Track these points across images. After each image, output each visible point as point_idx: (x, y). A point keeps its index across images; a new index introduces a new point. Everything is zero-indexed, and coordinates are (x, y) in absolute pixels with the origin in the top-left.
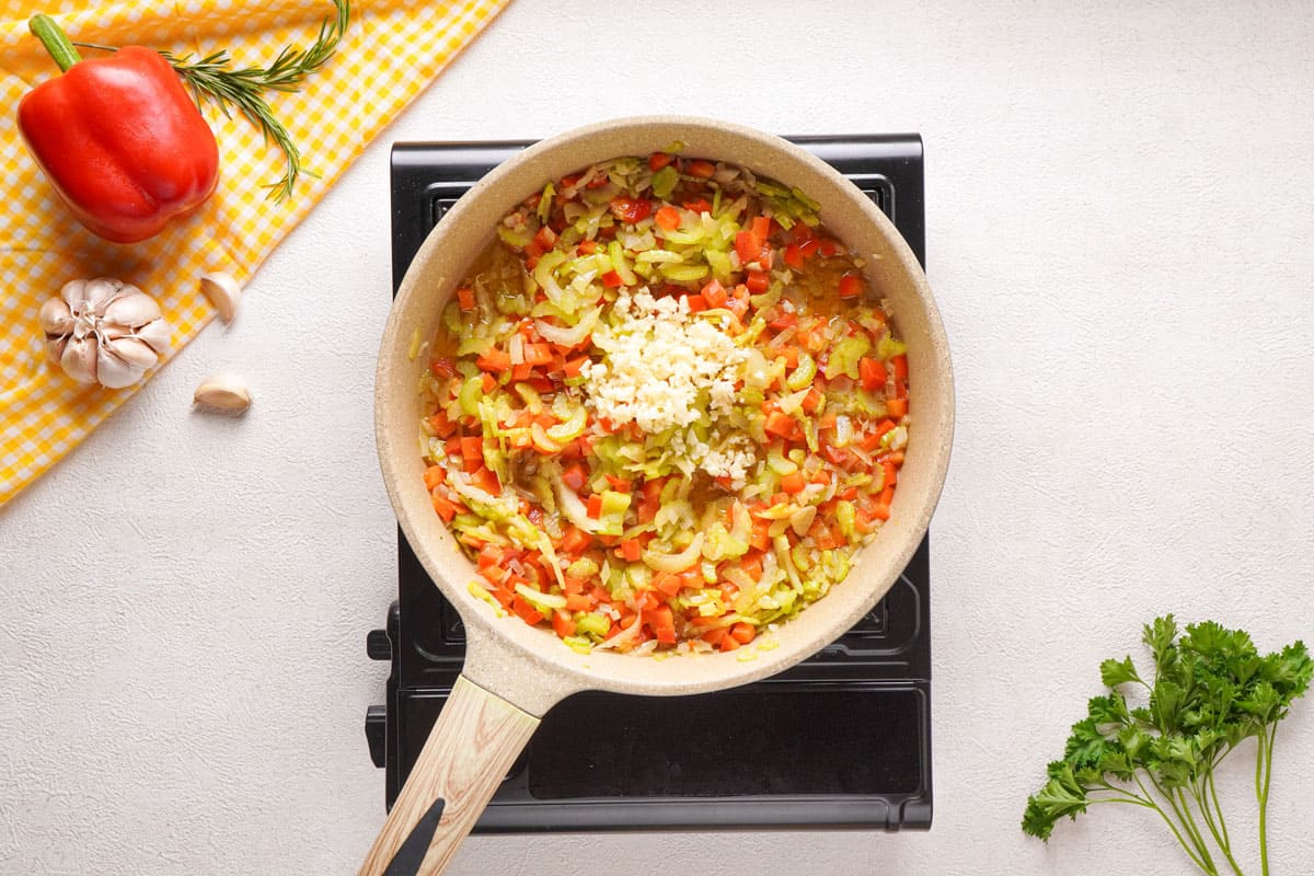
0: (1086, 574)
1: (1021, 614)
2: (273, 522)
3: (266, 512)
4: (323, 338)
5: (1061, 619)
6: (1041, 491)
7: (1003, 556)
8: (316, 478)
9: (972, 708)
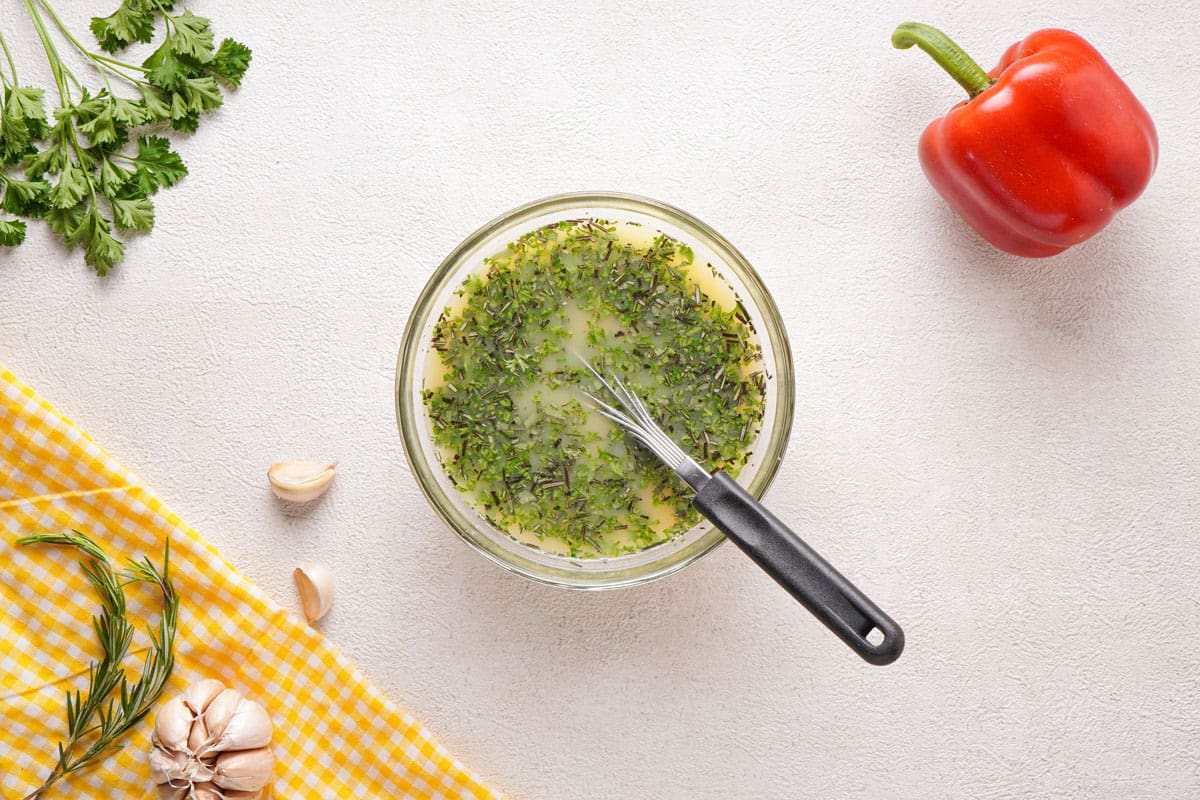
0: (1113, 556)
1: (1037, 602)
2: (177, 495)
3: (170, 484)
4: (236, 284)
5: (1085, 608)
6: (1059, 460)
7: (1015, 535)
8: (226, 444)
9: (981, 711)
